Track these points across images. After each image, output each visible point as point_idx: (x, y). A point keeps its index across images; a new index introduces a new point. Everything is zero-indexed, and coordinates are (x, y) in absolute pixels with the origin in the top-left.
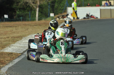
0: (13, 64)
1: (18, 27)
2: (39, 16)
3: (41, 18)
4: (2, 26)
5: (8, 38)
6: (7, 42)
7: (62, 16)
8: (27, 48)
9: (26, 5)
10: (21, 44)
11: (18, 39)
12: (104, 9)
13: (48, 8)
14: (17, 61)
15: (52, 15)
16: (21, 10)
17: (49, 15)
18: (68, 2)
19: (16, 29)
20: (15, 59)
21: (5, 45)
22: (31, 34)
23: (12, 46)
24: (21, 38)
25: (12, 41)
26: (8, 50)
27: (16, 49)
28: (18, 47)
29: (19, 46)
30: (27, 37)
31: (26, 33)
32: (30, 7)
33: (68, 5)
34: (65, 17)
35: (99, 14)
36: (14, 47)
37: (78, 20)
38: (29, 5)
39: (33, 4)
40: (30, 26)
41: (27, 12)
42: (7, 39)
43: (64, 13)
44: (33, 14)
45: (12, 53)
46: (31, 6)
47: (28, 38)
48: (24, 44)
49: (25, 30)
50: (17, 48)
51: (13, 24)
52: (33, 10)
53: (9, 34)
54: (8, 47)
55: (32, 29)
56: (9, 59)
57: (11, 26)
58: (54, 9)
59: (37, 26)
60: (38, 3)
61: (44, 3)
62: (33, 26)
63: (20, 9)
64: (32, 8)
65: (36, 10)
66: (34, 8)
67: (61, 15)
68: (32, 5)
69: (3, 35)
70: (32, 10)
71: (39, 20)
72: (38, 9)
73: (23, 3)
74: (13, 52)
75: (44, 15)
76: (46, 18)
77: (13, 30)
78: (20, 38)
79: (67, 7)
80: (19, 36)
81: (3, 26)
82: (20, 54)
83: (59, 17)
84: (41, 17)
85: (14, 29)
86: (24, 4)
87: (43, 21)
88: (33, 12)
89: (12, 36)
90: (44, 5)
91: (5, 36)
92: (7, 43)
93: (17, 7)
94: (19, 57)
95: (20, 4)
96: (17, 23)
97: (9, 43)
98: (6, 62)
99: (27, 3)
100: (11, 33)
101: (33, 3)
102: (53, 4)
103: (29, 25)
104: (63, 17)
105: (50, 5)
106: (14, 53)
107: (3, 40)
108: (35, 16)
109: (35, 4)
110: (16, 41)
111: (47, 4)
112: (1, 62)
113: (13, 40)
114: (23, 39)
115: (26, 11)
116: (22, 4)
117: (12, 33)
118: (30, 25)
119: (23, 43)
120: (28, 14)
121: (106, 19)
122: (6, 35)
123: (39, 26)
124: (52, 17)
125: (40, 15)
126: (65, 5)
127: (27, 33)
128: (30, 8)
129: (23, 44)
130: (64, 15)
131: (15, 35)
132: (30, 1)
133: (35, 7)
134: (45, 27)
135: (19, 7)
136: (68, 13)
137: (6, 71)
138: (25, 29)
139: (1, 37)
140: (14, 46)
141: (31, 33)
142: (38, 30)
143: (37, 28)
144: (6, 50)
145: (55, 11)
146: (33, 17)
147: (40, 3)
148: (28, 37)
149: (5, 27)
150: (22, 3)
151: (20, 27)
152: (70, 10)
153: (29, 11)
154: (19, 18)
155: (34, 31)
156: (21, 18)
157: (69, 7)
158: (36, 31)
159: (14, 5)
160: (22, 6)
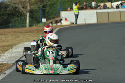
0: (4, 76)
1: (8, 34)
2: (30, 22)
3: (32, 24)
7: (55, 22)
8: (18, 58)
9: (16, 10)
10: (12, 54)
11: (8, 48)
12: (101, 13)
13: (40, 12)
14: (8, 72)
15: (44, 20)
16: (9, 15)
17: (40, 20)
18: (61, 5)
19: (5, 37)
20: (6, 71)
22: (23, 42)
23: (3, 56)
24: (11, 46)
25: (1, 51)
29: (10, 56)
30: (18, 45)
32: (19, 12)
33: (61, 9)
34: (58, 23)
35: (96, 18)
37: (72, 25)
38: (18, 10)
39: (23, 9)
40: (20, 33)
41: (16, 18)
43: (57, 18)
44: (23, 20)
45: (2, 64)
48: (16, 53)
49: (16, 38)
50: (7, 58)
51: (1, 32)
52: (23, 15)
55: (23, 36)
58: (46, 13)
59: (29, 33)
60: (29, 8)
61: (35, 7)
62: (24, 33)
63: (8, 15)
64: (21, 13)
65: (27, 16)
66: (24, 13)
67: (54, 20)
68: (21, 10)
70: (21, 15)
71: (30, 26)
72: (28, 14)
73: (12, 8)
74: (3, 62)
75: (35, 20)
76: (37, 24)
77: (2, 39)
79: (59, 11)
80: (9, 44)
82: (12, 65)
83: (52, 23)
84: (32, 23)
85: (3, 37)
86: (12, 9)
87: (34, 27)
88: (23, 17)
90: (35, 9)
93: (5, 12)
94: (10, 68)
95: (8, 9)
96: (6, 30)
99: (16, 8)
101: (23, 7)
102: (44, 8)
104: (57, 22)
106: (5, 64)
108: (26, 23)
109: (25, 8)
110: (6, 50)
111: (38, 8)
114: (13, 48)
115: (15, 16)
116: (11, 9)
117: (1, 41)
118: (21, 33)
119: (14, 52)
120: (18, 20)
121: (103, 23)
123: (31, 33)
124: (44, 22)
125: (30, 20)
126: (58, 9)
127: (18, 42)
128: (20, 13)
129: (13, 53)
130: (57, 20)
131: (5, 44)
132: (20, 6)
133: (25, 12)
135: (7, 12)
136: (62, 18)
138: (16, 37)
140: (5, 56)
141: (22, 41)
142: (30, 37)
143: (28, 35)
145: (46, 15)
146: (23, 23)
148: (20, 45)
150: (10, 8)
151: (9, 35)
152: (63, 14)
153: (19, 17)
154: (8, 25)
155: (25, 39)
156: (10, 25)
157: (63, 11)
158: (27, 38)
159: (2, 11)
160: (11, 11)
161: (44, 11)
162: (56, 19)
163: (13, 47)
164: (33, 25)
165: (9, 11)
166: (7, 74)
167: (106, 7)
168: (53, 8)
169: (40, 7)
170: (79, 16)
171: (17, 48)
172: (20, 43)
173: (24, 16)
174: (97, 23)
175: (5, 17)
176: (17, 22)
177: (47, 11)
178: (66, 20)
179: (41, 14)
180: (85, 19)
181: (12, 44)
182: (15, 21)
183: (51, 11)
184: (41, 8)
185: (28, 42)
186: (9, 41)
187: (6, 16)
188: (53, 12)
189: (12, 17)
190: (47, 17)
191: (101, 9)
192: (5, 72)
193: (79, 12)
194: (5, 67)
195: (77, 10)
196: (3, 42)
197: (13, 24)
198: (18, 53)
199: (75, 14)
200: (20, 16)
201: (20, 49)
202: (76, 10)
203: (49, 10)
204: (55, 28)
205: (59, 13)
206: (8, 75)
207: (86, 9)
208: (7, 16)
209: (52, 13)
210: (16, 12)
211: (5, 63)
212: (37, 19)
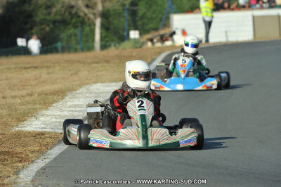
0: (47, 161)
1: (54, 67)
2: (102, 39)
3: (108, 44)
4: (13, 66)
5: (31, 95)
6: (29, 106)
7: (159, 38)
9: (70, 13)
10: (63, 111)
11: (55, 98)
13: (124, 17)
14: (56, 152)
15: (134, 34)
16: (57, 24)
17: (125, 34)
18: (172, 1)
19: (49, 74)
20: (51, 148)
21: (24, 113)
22: (87, 84)
23: (43, 115)
24: (61, 94)
25: (40, 104)
26: (33, 125)
27: (52, 122)
28: (56, 118)
29: (59, 115)
30: (77, 91)
31: (75, 81)
32: (79, 17)
33: (172, 9)
34: (167, 40)
35: (251, 28)
36: (48, 119)
38: (76, 13)
39: (86, 10)
40: (82, 65)
41: (72, 31)
42: (27, 98)
43: (163, 29)
44: (87, 35)
45: (43, 134)
46: (81, 14)
47: (80, 93)
48: (71, 109)
49: (72, 75)
50: (54, 120)
51: (39, 61)
52: (87, 24)
53: (31, 85)
54: (33, 119)
55: (89, 71)
56: (37, 149)
57: (35, 65)
58: (137, 18)
59: (102, 64)
60: (100, 7)
61: (113, 5)
62: (91, 64)
63: (54, 22)
64: (83, 20)
65: (95, 25)
66: (89, 19)
67: (156, 34)
68: (83, 12)
69: (18, 89)
70: (84, 23)
71: (103, 47)
72: (98, 22)
73: (63, 7)
74: (44, 130)
75: (114, 34)
76: (119, 43)
77: (40, 77)
78: (59, 95)
79: (169, 13)
80: (57, 89)
81: (16, 68)
83: (151, 40)
84: (107, 42)
85: (44, 74)
86: (63, 9)
87: (112, 51)
88: (87, 29)
89: (39, 89)
90: (115, 10)
91: (24, 92)
92: (28, 109)
93: (48, 18)
95: (54, 10)
96: (50, 57)
97: (34, 109)
98: (31, 155)
99: (72, 7)
100: (37, 84)
101: (87, 6)
102: (135, 8)
103: (79, 62)
104: (163, 39)
105: (128, 10)
106: (49, 133)
107: (19, 101)
108: (93, 40)
109: (92, 8)
110: (52, 103)
111: (120, 8)
112: (18, 157)
113: (42, 102)
114: (67, 98)
115: (70, 26)
116: (60, 11)
117: (40, 82)
118: (84, 63)
119: (70, 107)
120: (76, 35)
121: (268, 40)
122: (24, 89)
123: (106, 64)
124: (135, 39)
125: (104, 35)
126: (165, 9)
127: (77, 83)
128: (80, 19)
129: (67, 109)
130: (165, 34)
131: (48, 88)
132: (81, 4)
133: (92, 16)
134: (121, 64)
135: (52, 17)
136: (174, 29)
137: (31, 178)
138: (72, 72)
139: (13, 94)
140: (47, 116)
141: (87, 82)
142: (103, 73)
143: (100, 69)
144: (28, 127)
145: (139, 23)
146: (87, 41)
147: (103, 6)
148: (80, 91)
149: (21, 68)
150: (59, 7)
151: (57, 68)
152: (178, 21)
153: (77, 27)
154: (53, 46)
155: (94, 77)
156: (59, 45)
157: (176, 12)
158: (97, 76)
159: (39, 14)
160: (61, 15)
161: (133, 14)
162: (162, 32)
163: (66, 95)
164: (110, 46)
165: (56, 14)
166: (54, 156)
167: (273, 4)
168: (154, 8)
169: (124, 5)
170: (213, 25)
171: (76, 98)
172: (81, 86)
173: (90, 25)
174: (253, 40)
175: (48, 29)
176: (73, 38)
177: (140, 13)
178: (184, 33)
179: (128, 20)
180: (226, 32)
181: (63, 87)
182: (70, 36)
183: (149, 14)
184: (127, 6)
185: (99, 84)
186: (58, 81)
187: (48, 25)
188: (154, 16)
189: (62, 27)
190: (140, 27)
191: (262, 8)
192: (49, 152)
193: (212, 17)
194: (48, 140)
195: (209, 10)
196: (44, 84)
197: (64, 44)
198: (78, 109)
199: (204, 21)
200: (81, 26)
201: (81, 100)
202: (207, 12)
203: (145, 11)
204: (160, 53)
205: (168, 19)
206: (55, 158)
207: (229, 8)
208: (51, 26)
209: (152, 19)
210: (72, 16)
211: (48, 130)
212: (119, 33)
